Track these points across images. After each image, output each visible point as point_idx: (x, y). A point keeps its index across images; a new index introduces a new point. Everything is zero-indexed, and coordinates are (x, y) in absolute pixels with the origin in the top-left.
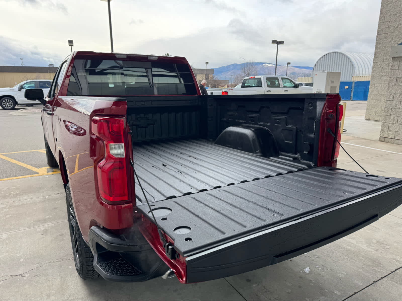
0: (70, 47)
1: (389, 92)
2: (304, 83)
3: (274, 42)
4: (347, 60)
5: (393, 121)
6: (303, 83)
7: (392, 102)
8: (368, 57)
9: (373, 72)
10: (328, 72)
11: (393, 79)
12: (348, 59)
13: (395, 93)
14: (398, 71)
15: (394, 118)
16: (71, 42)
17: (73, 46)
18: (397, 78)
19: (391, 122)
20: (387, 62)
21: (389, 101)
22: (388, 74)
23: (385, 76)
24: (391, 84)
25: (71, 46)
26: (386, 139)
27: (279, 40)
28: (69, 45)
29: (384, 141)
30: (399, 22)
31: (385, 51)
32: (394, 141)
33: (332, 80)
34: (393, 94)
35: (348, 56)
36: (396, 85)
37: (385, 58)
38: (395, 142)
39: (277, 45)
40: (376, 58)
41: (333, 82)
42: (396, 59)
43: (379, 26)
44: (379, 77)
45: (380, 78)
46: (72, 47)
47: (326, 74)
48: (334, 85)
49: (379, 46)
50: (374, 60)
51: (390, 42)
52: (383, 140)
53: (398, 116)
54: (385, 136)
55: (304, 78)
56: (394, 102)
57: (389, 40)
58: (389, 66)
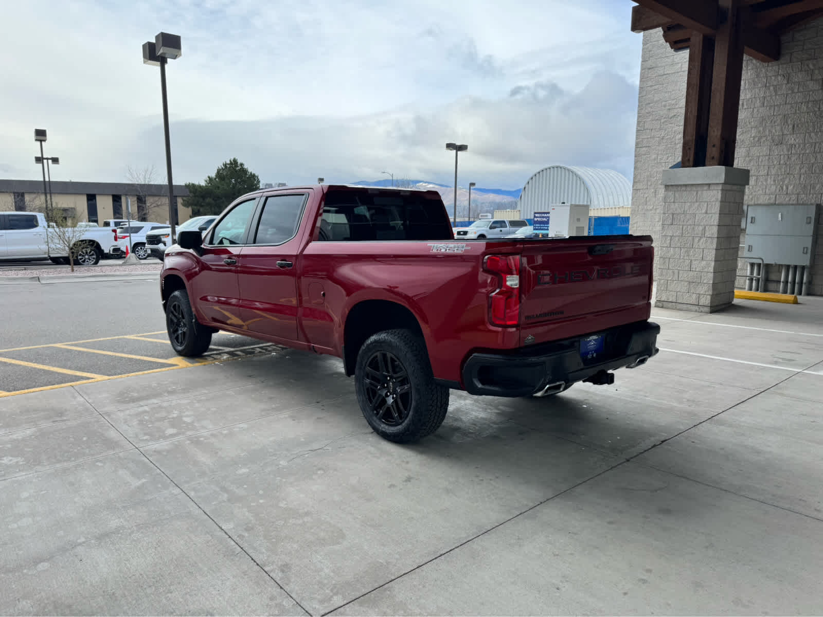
0: (39, 143)
1: (663, 234)
2: (507, 221)
3: (450, 146)
4: (577, 180)
5: (672, 277)
6: (505, 220)
7: (669, 248)
8: (611, 176)
9: (633, 204)
10: (571, 205)
11: (668, 216)
12: (580, 178)
13: (673, 236)
14: (675, 205)
15: (673, 272)
16: (41, 135)
17: (45, 141)
18: (673, 214)
19: (670, 279)
20: (653, 190)
21: (664, 248)
22: (655, 208)
23: (651, 210)
24: (665, 223)
25: (41, 141)
26: (664, 303)
27: (458, 143)
28: (36, 140)
29: (662, 307)
30: (665, 131)
31: (649, 173)
32: (676, 305)
33: (578, 218)
34: (669, 238)
35: (579, 173)
36: (672, 224)
37: (649, 183)
38: (678, 308)
39: (455, 151)
40: (636, 182)
41: (578, 220)
42: (670, 187)
43: (637, 135)
44: (643, 212)
45: (644, 214)
46: (43, 143)
47: (569, 208)
48: (580, 225)
49: (639, 164)
50: (633, 187)
51: (654, 160)
52: (660, 305)
53: (679, 269)
54: (663, 299)
55: (506, 212)
56: (672, 249)
57: (654, 157)
58: (655, 195)
